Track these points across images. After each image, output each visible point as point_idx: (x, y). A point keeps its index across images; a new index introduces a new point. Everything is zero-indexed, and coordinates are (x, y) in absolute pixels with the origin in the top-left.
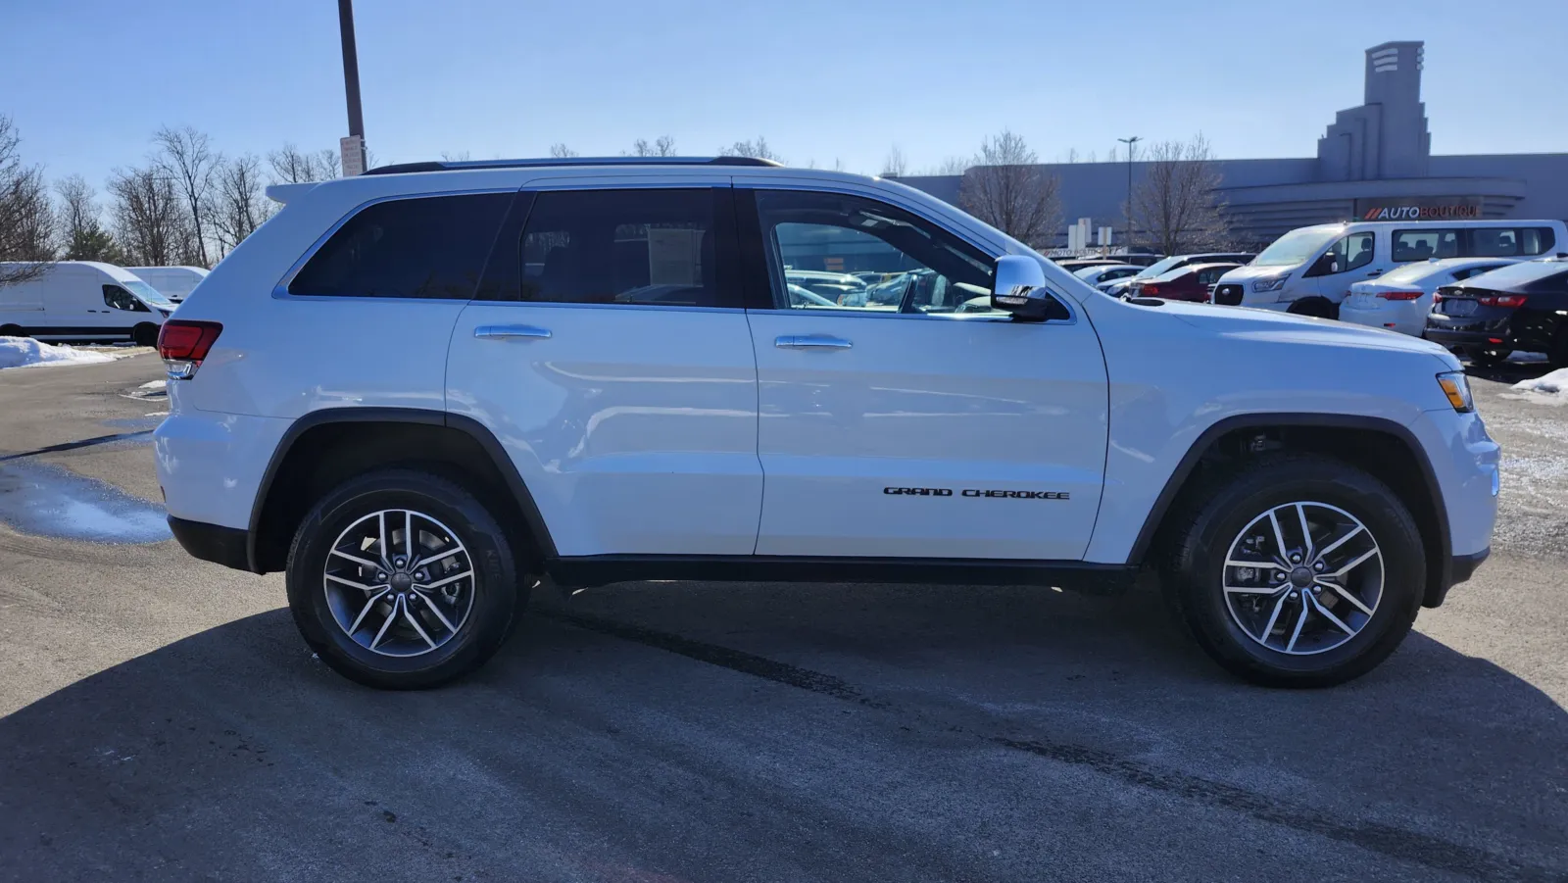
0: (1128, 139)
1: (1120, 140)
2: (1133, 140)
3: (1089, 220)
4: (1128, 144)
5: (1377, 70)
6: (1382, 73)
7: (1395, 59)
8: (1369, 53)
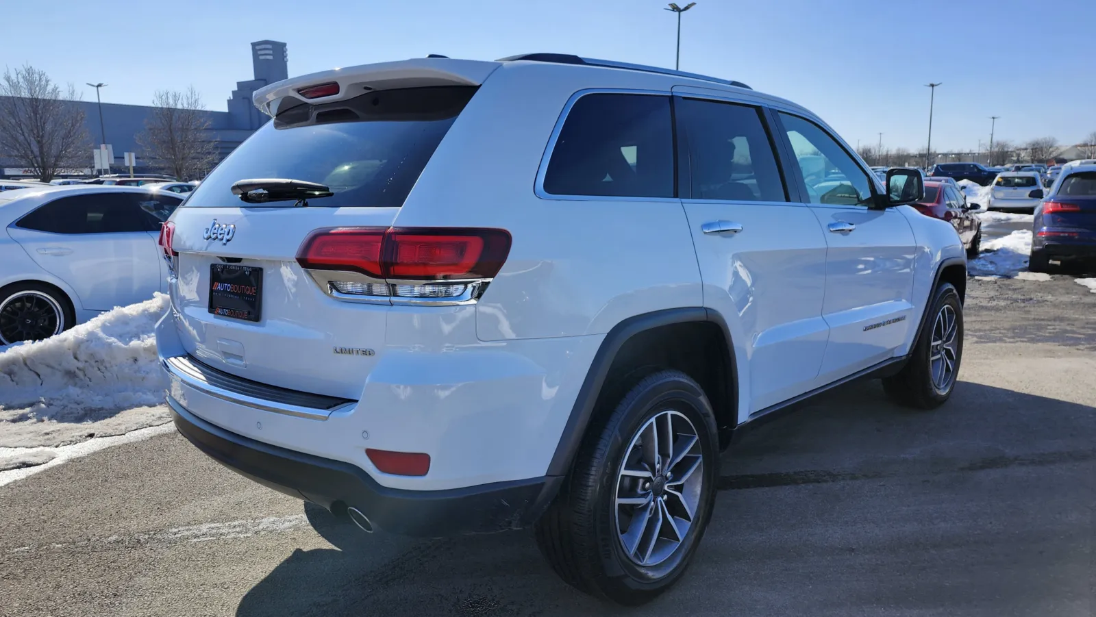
0: (96, 84)
1: (88, 84)
2: (100, 85)
3: (110, 146)
4: (96, 88)
5: (261, 57)
6: (264, 59)
7: (271, 52)
8: (254, 45)
